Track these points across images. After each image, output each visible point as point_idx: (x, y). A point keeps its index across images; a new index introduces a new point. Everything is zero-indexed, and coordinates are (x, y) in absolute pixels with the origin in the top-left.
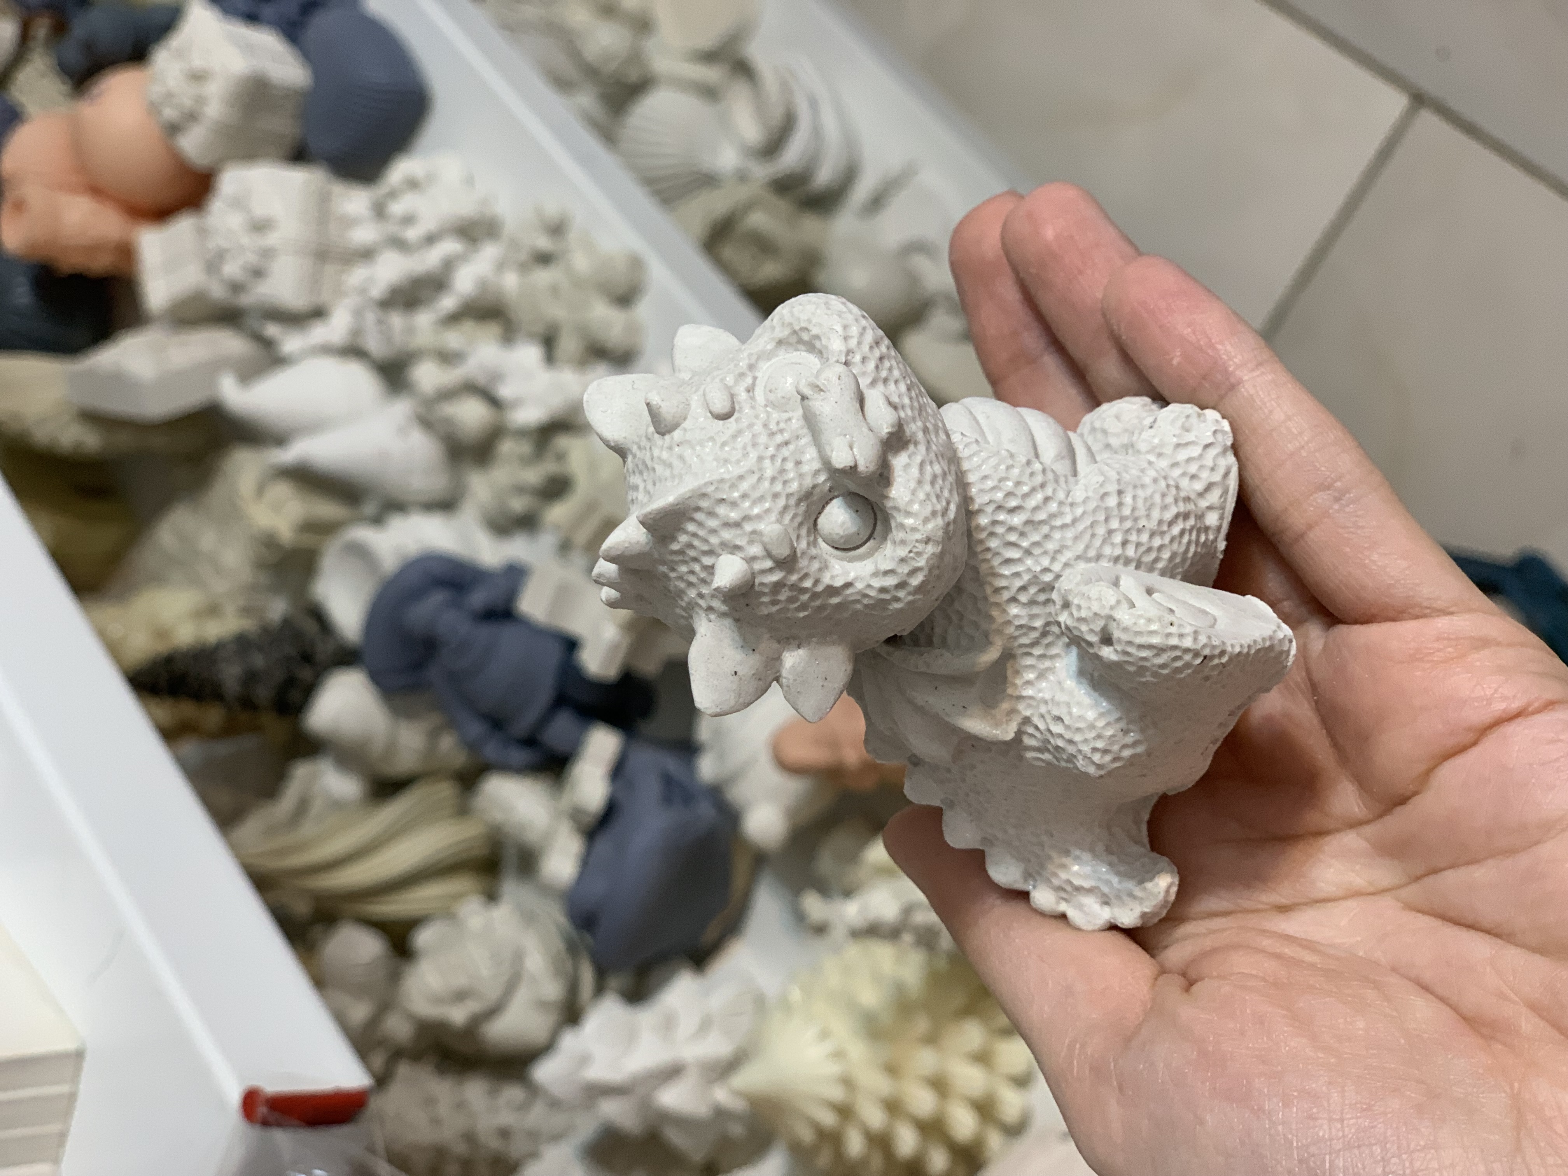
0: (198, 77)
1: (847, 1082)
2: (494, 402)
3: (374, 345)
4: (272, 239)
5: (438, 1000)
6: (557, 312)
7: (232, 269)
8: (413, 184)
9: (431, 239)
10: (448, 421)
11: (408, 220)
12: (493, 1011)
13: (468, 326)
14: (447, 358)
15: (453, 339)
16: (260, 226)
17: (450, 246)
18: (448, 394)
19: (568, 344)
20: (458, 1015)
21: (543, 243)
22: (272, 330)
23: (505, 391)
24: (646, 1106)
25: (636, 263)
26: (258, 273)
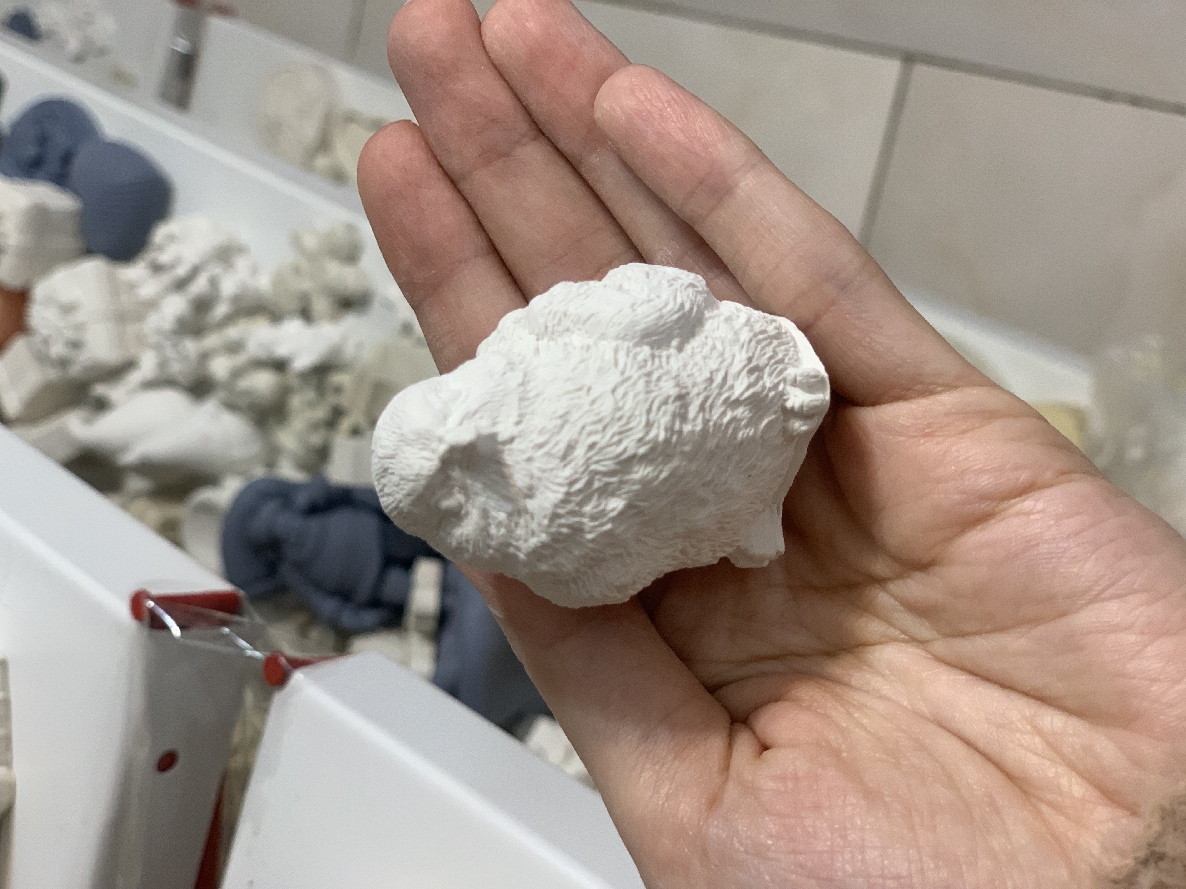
2: (278, 364)
6: (303, 285)
11: (178, 261)
13: (242, 323)
14: (233, 348)
16: (68, 309)
17: (213, 270)
18: (240, 374)
19: (320, 306)
25: (351, 228)
26: (76, 345)
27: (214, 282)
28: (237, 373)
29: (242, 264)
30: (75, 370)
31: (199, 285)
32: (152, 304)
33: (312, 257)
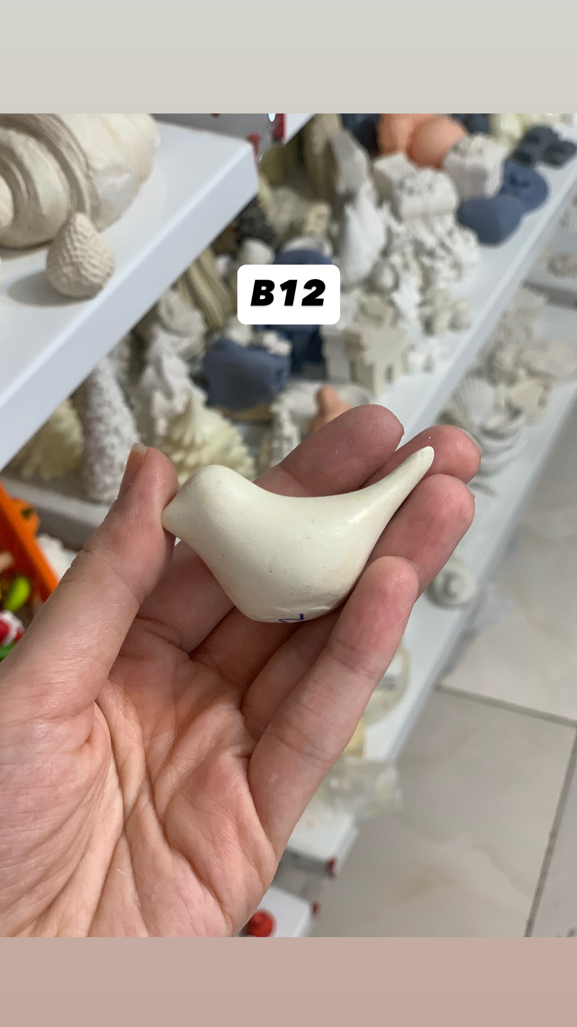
0: (480, 152)
1: (204, 443)
2: (396, 286)
3: (396, 242)
4: (426, 194)
6: (439, 302)
7: (409, 183)
8: (467, 241)
9: (447, 250)
10: (381, 273)
11: (454, 242)
15: (414, 265)
16: (430, 187)
17: (449, 260)
19: (428, 310)
23: (404, 287)
26: (411, 192)
27: (442, 259)
28: (393, 268)
29: (451, 273)
30: (398, 192)
31: (440, 252)
32: (432, 230)
33: (453, 307)
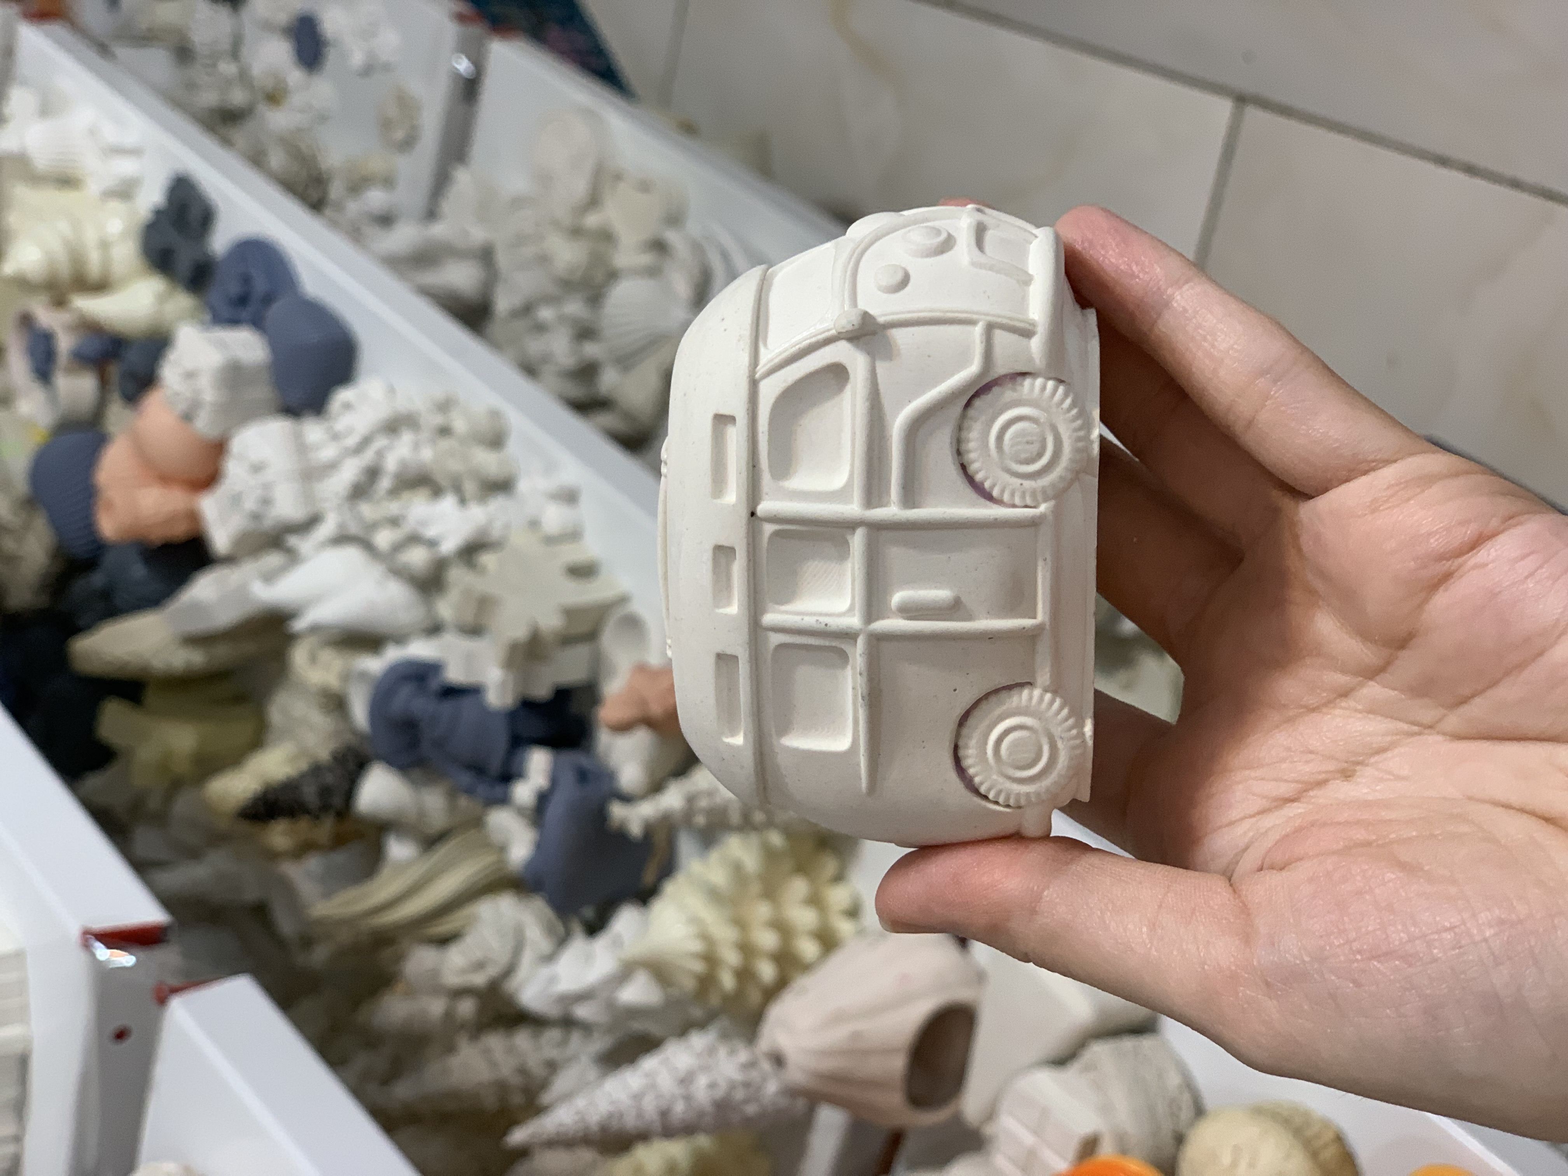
0: (191, 376)
1: (704, 936)
2: (427, 543)
3: (354, 530)
4: (269, 475)
5: (463, 971)
6: (455, 466)
7: (250, 504)
8: (348, 406)
9: (365, 442)
10: (406, 568)
11: (350, 431)
12: (509, 971)
13: (406, 495)
14: (394, 522)
15: (393, 507)
16: (257, 468)
17: (381, 442)
18: (398, 547)
19: (470, 487)
20: (479, 979)
21: (438, 420)
22: (293, 541)
23: (430, 532)
24: (611, 1005)
25: (495, 414)
27: (380, 454)
29: (406, 438)
30: (268, 523)
31: (370, 454)
32: (332, 466)
